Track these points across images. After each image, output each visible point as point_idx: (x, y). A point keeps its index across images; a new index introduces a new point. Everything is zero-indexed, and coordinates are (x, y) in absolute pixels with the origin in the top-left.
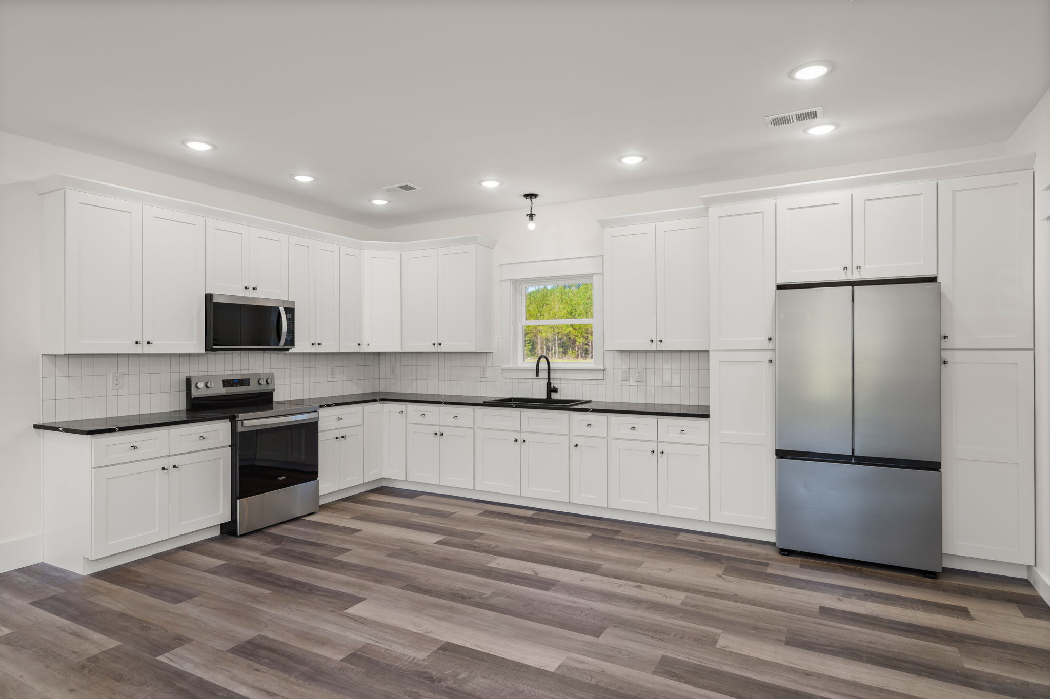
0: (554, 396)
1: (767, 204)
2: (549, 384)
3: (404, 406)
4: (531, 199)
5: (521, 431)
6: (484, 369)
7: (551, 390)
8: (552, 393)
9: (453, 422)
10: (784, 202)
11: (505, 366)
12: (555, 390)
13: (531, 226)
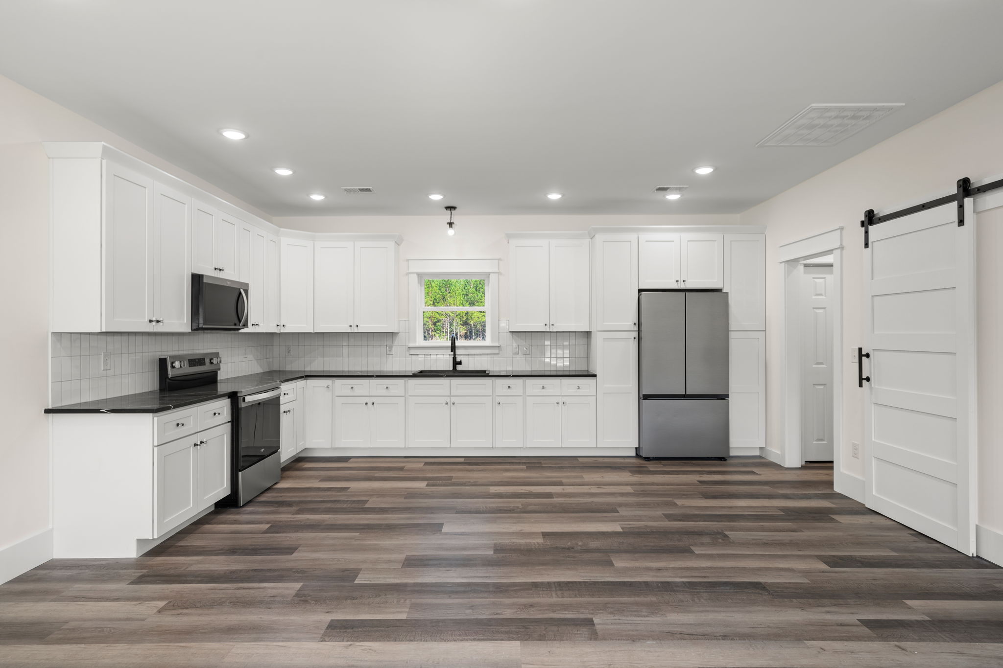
0: (459, 368)
1: (633, 237)
2: (454, 358)
3: (331, 381)
4: (451, 210)
5: (450, 396)
6: (391, 347)
7: (456, 363)
8: (457, 366)
9: (384, 392)
10: (644, 237)
11: (411, 345)
12: (460, 363)
13: (451, 232)
